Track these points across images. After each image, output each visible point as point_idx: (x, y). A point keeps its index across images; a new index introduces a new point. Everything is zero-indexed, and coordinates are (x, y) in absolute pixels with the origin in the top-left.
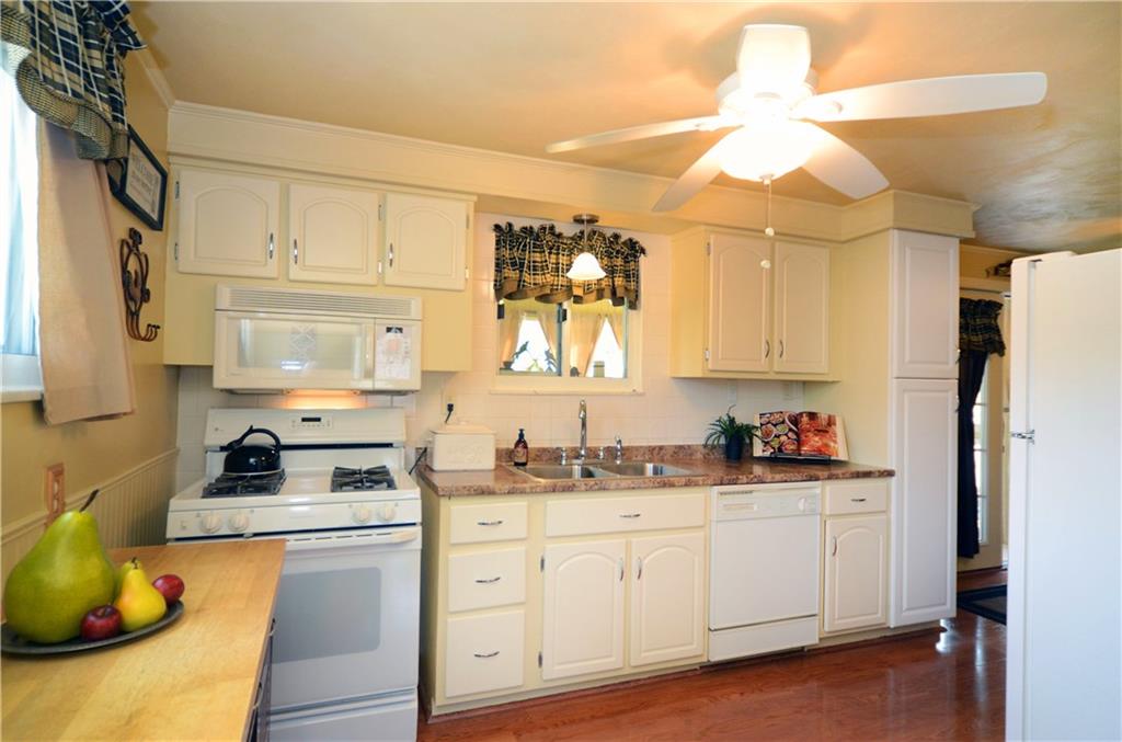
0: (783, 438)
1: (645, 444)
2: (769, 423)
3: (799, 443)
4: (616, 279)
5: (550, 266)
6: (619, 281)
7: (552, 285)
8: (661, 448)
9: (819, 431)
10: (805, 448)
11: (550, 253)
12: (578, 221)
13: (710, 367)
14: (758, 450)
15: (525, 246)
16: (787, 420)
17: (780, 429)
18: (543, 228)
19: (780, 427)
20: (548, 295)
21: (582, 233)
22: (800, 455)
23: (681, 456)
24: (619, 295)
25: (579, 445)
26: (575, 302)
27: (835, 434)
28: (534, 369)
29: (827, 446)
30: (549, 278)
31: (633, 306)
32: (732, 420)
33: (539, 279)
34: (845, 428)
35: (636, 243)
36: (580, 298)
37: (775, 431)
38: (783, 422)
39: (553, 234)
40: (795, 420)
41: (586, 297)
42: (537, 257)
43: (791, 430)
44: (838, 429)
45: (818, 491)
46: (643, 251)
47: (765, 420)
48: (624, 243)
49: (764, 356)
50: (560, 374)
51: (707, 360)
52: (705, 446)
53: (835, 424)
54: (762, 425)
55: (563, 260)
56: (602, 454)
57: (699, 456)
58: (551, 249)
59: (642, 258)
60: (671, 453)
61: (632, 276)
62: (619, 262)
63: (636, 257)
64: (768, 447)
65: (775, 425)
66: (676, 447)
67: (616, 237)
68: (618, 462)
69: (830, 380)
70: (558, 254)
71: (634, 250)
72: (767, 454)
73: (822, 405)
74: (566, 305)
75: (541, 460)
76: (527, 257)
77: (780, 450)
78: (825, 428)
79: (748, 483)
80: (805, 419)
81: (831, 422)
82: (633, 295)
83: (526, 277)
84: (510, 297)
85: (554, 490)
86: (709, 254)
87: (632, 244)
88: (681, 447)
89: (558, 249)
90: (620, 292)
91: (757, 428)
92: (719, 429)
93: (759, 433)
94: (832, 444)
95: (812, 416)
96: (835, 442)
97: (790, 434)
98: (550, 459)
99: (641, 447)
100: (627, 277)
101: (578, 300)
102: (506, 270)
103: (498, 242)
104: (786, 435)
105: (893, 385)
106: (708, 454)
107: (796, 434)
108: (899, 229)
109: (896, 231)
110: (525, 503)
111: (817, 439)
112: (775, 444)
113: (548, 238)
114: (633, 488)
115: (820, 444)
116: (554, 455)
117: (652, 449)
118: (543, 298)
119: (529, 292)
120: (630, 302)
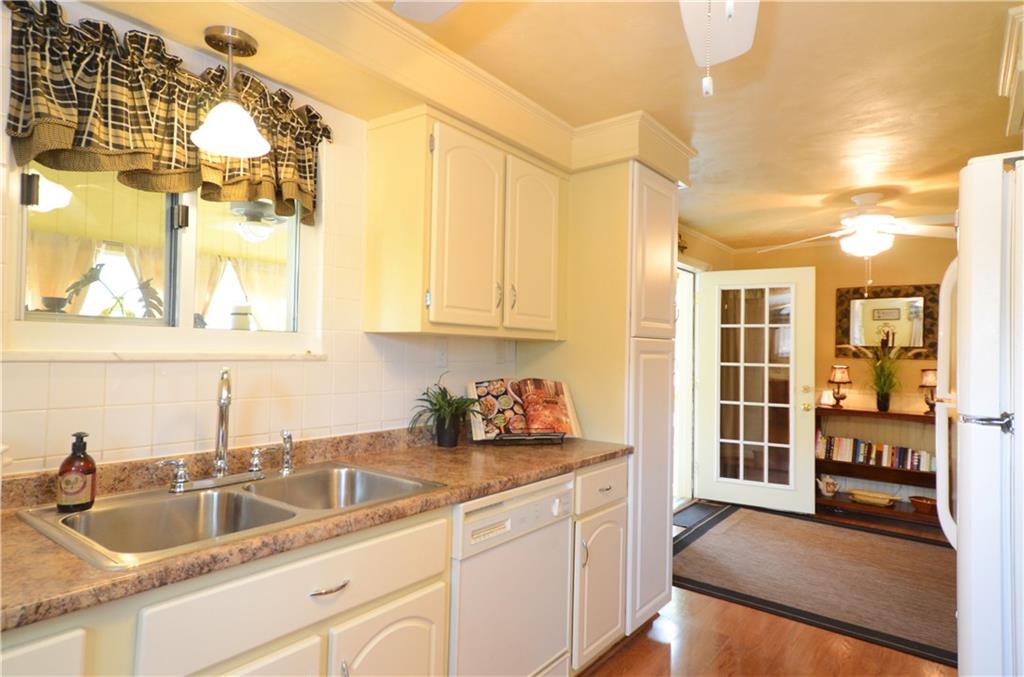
0: (509, 414)
1: (326, 435)
2: (488, 394)
3: (527, 418)
4: (282, 170)
5: (153, 120)
6: (287, 173)
7: (158, 157)
8: (350, 439)
9: (548, 402)
10: (535, 426)
11: (153, 96)
12: (215, 41)
13: (432, 318)
14: (479, 432)
15: (92, 64)
16: (510, 390)
17: (503, 403)
18: (137, 39)
19: (502, 399)
20: (145, 172)
21: (222, 72)
22: (529, 435)
23: (378, 447)
24: (286, 194)
25: (212, 450)
26: (204, 197)
27: (565, 405)
28: (116, 313)
29: (558, 420)
30: (151, 141)
31: (309, 217)
32: (444, 392)
33: (128, 139)
34: (572, 397)
35: (316, 117)
36: (216, 187)
37: (498, 405)
38: (506, 393)
39: (161, 58)
40: (519, 390)
41: (226, 190)
42: (123, 94)
43: (516, 402)
44: (566, 398)
45: (570, 486)
46: (326, 133)
47: (482, 390)
48: (298, 112)
49: (494, 305)
50: (172, 322)
51: (428, 306)
52: (411, 431)
53: (563, 393)
54: (480, 397)
55: (181, 115)
56: (256, 461)
57: (402, 446)
58: (154, 88)
59: (324, 146)
60: (364, 445)
61: (308, 170)
62: (287, 142)
63: (313, 142)
64: (491, 426)
65: (497, 397)
66: (371, 436)
67: (285, 98)
68: (286, 472)
69: (556, 339)
70: (170, 102)
71: (312, 129)
72: (492, 436)
73: (547, 370)
74: (185, 199)
75: (129, 487)
76: (98, 87)
77: (507, 430)
78: (553, 401)
79: (501, 491)
80: (530, 387)
81: (558, 392)
82: (310, 199)
83: (95, 125)
84: (53, 159)
85: (163, 580)
86: (432, 151)
87: (311, 117)
88: (379, 436)
89: (171, 93)
90: (289, 192)
91: (473, 401)
92: (427, 404)
93: (477, 407)
94: (564, 419)
95: (538, 383)
96: (566, 415)
97: (516, 408)
98: (151, 483)
99: (321, 441)
100: (301, 169)
101: (211, 192)
102: (42, 100)
103: (18, 37)
104: (512, 409)
105: (630, 345)
106: (414, 442)
107: (522, 406)
108: (640, 162)
109: (636, 163)
110: (79, 633)
111: (547, 413)
112: (501, 423)
113: (149, 63)
114: (338, 535)
115: (551, 419)
116: (158, 476)
117: (336, 443)
118: (137, 178)
119: (104, 159)
120: (305, 210)
